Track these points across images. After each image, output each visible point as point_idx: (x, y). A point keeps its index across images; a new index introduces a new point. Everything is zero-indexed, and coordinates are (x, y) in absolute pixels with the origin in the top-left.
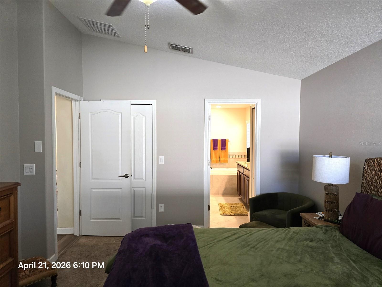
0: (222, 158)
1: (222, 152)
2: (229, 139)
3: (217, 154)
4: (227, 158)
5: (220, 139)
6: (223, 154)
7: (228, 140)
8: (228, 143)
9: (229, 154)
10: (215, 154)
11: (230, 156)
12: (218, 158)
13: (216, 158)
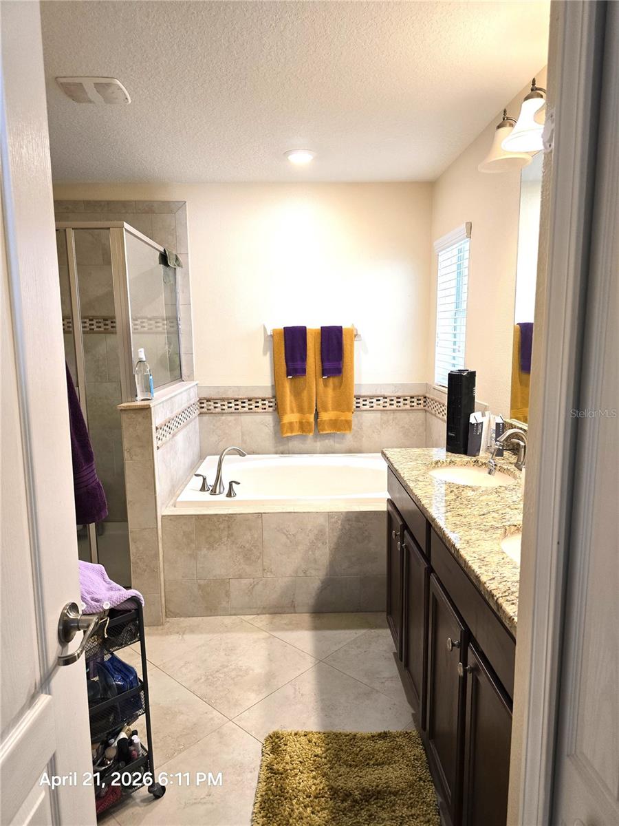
0: (326, 410)
1: (326, 386)
2: (356, 327)
3: (305, 394)
4: (349, 409)
5: (319, 328)
6: (330, 392)
7: (352, 331)
8: (352, 345)
9: (356, 392)
10: (297, 394)
11: (361, 400)
12: (311, 413)
13: (301, 410)
